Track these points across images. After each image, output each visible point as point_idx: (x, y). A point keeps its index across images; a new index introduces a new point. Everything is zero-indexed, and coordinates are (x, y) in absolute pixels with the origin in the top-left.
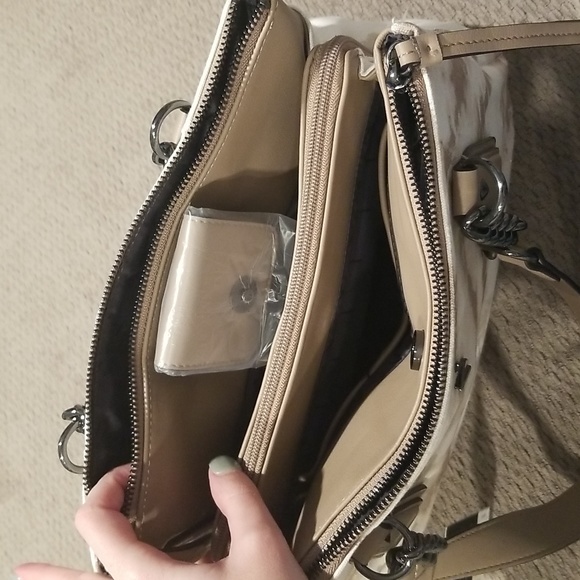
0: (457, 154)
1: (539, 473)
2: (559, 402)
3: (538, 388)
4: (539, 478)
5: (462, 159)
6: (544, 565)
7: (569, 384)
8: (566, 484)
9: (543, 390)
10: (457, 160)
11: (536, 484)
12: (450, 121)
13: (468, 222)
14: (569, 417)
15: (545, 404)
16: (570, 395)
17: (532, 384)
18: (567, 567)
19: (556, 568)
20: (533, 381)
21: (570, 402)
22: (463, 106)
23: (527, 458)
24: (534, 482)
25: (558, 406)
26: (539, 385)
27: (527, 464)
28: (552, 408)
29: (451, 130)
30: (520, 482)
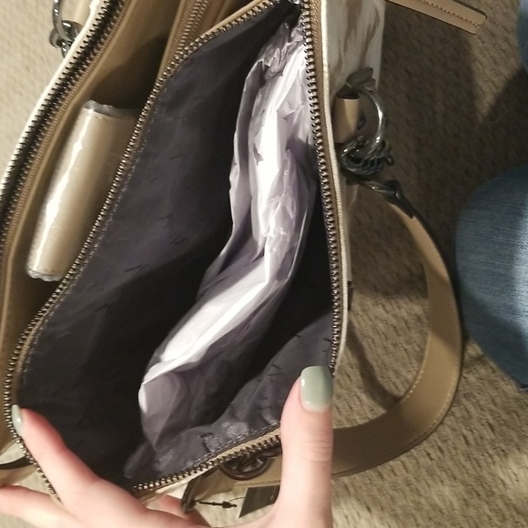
0: (341, 80)
1: (358, 397)
2: (384, 334)
3: (366, 318)
4: (358, 403)
5: (345, 86)
6: (353, 485)
7: (395, 316)
8: (381, 411)
9: (371, 320)
10: (341, 87)
11: (355, 408)
12: (339, 45)
13: (346, 151)
14: (391, 347)
15: (371, 334)
16: (395, 328)
17: (361, 313)
18: (374, 489)
19: (364, 488)
20: (363, 311)
21: (394, 334)
22: (353, 32)
23: (349, 382)
24: (352, 406)
25: (383, 336)
26: (367, 315)
27: (348, 389)
28: (376, 338)
29: (340, 54)
30: (340, 405)
